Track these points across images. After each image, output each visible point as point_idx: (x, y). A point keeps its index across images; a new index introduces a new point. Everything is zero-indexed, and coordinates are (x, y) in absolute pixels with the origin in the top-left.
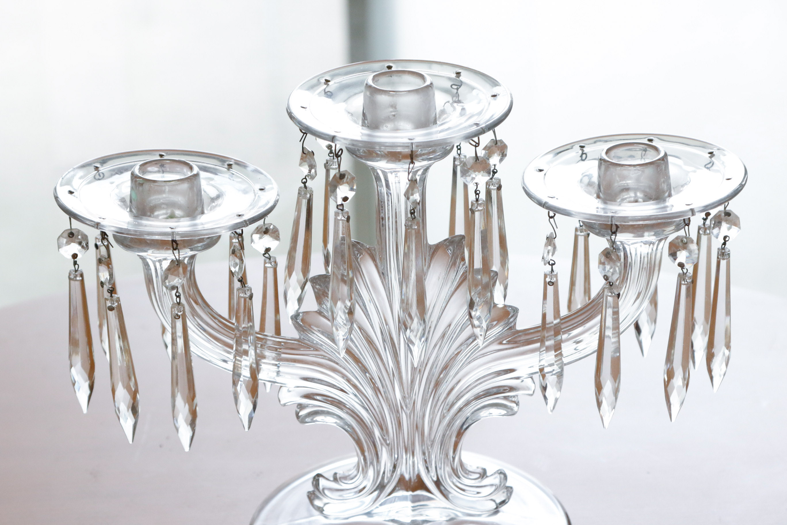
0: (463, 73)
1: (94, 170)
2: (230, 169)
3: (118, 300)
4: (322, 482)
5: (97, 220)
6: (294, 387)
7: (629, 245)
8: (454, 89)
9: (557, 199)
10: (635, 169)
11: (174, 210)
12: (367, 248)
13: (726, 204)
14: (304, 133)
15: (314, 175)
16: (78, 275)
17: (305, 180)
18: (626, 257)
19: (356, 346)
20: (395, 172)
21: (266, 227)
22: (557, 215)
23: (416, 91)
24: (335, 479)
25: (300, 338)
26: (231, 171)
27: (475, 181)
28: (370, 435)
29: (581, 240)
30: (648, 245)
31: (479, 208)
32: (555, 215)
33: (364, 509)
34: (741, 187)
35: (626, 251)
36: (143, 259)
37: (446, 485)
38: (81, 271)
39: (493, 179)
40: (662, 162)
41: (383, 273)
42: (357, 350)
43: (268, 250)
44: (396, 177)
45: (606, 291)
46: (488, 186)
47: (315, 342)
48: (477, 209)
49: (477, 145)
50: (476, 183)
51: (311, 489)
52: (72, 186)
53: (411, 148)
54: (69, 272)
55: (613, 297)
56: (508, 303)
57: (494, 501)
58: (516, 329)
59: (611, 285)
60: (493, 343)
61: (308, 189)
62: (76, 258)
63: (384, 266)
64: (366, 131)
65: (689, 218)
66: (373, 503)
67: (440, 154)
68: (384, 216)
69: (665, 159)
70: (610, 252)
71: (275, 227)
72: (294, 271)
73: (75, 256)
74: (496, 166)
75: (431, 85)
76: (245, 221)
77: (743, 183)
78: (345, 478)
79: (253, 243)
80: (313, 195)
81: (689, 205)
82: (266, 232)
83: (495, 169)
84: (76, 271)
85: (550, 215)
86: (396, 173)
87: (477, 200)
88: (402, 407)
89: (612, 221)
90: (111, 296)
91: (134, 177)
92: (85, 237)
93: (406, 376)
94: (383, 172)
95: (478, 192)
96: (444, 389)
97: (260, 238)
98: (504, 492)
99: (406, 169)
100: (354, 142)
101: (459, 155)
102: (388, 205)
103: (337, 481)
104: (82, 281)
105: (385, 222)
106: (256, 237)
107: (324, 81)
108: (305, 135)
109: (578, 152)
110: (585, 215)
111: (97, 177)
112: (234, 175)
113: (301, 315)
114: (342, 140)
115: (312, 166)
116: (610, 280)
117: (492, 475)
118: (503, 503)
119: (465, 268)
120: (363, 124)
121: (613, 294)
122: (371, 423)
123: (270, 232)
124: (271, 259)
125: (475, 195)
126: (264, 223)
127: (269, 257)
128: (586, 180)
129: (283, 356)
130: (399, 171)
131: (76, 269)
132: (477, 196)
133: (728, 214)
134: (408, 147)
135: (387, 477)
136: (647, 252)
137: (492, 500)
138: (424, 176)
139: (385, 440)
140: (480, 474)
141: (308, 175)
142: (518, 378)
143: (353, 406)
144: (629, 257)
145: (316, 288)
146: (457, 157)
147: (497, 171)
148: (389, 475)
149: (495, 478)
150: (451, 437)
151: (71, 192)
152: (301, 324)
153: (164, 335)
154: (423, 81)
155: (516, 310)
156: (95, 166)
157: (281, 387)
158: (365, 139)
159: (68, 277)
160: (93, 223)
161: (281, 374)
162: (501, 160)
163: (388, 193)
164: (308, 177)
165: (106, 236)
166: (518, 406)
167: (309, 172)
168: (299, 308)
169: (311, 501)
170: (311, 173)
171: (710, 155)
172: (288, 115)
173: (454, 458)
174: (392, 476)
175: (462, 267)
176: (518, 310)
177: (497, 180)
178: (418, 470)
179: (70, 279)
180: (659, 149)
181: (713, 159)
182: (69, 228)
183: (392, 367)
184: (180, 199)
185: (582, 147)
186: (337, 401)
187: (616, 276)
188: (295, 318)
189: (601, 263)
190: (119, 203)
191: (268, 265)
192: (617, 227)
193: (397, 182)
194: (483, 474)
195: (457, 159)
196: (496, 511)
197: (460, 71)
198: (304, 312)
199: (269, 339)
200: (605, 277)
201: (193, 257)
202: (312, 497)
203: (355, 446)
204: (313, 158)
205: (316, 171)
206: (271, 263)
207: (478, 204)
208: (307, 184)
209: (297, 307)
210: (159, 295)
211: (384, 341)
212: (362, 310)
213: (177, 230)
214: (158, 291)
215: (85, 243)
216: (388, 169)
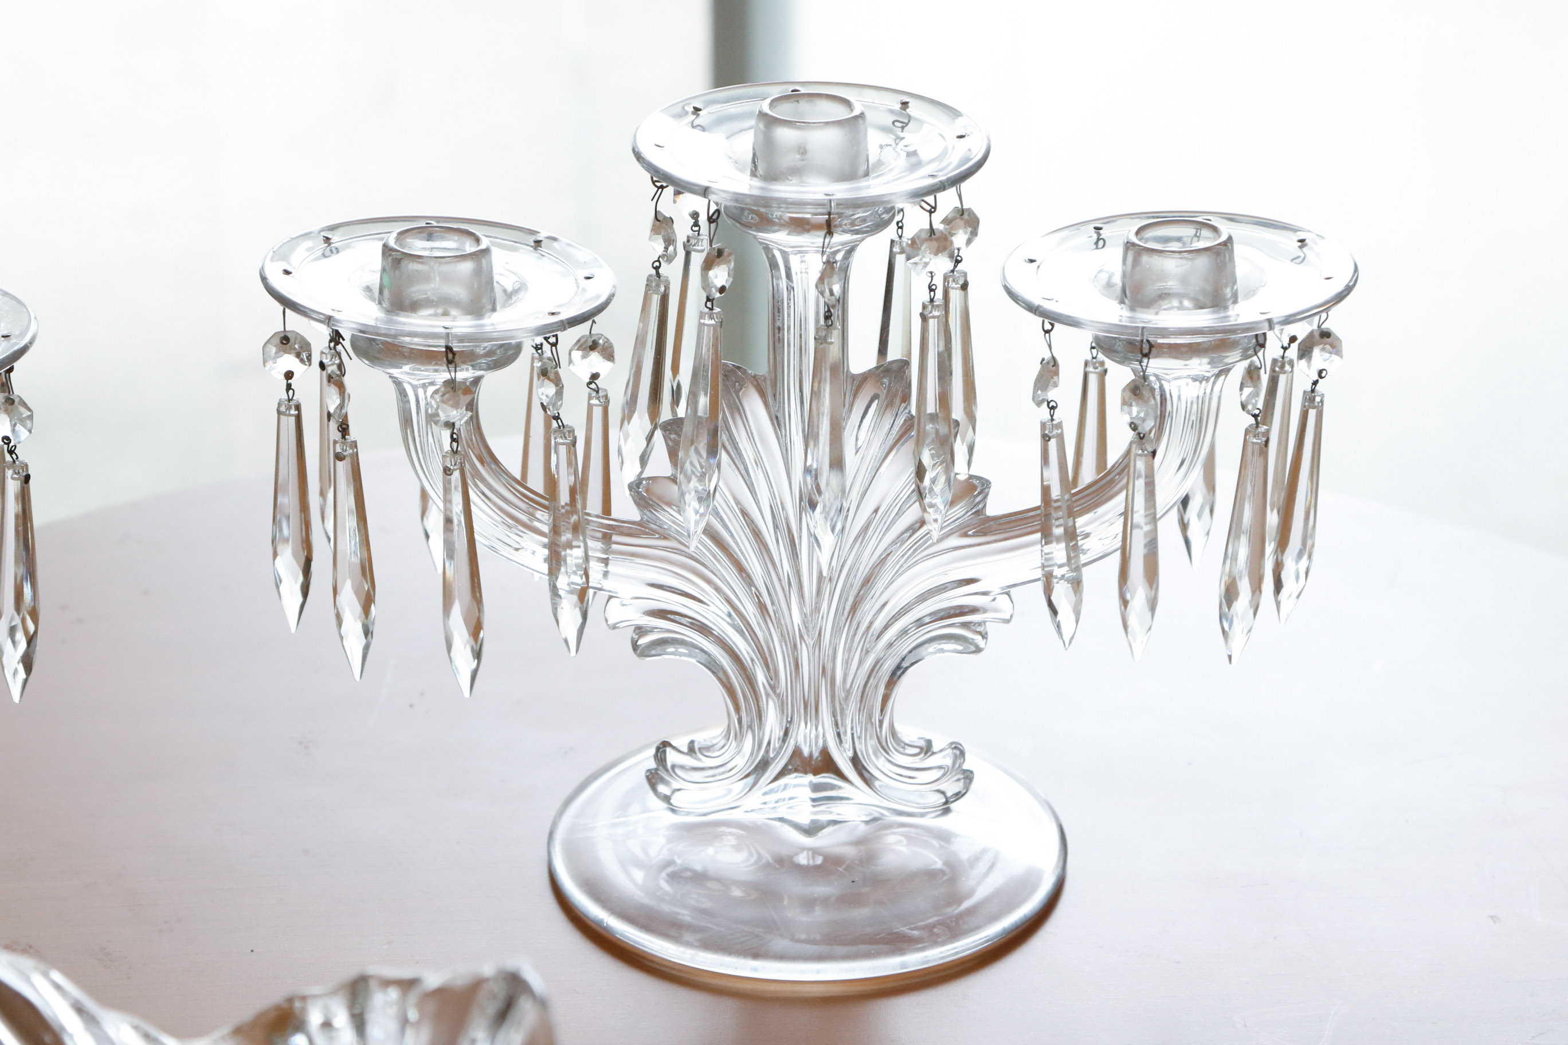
0: (913, 103)
1: (323, 242)
2: (539, 248)
3: (354, 444)
4: (671, 757)
5: (329, 313)
6: (631, 599)
7: (1169, 382)
8: (897, 127)
9: (1057, 301)
10: (1180, 256)
11: (449, 309)
12: (752, 376)
13: (1324, 315)
14: (659, 188)
15: (673, 254)
16: (293, 407)
17: (657, 264)
18: (1164, 401)
19: (732, 536)
20: (800, 252)
21: (592, 339)
22: (1057, 325)
23: (839, 123)
24: (691, 750)
25: (642, 520)
26: (540, 251)
27: (929, 268)
28: (750, 680)
29: (1093, 380)
30: (1197, 383)
31: (936, 313)
32: (1052, 325)
33: (733, 799)
34: (1348, 290)
35: (1164, 391)
36: (398, 383)
37: (869, 766)
38: (297, 401)
39: (955, 273)
40: (1224, 248)
41: (777, 417)
42: (734, 542)
43: (595, 377)
44: (802, 262)
45: (1134, 446)
46: (946, 283)
47: (666, 527)
48: (931, 315)
49: (933, 210)
50: (931, 273)
51: (652, 764)
52: (289, 263)
53: (829, 207)
54: (278, 401)
55: (1146, 455)
56: (973, 472)
57: (943, 793)
58: (986, 515)
59: (1141, 437)
60: (950, 534)
61: (661, 278)
62: (291, 378)
63: (779, 406)
64: (756, 183)
65: (1265, 334)
66: (750, 790)
67: (870, 225)
68: (781, 325)
69: (1229, 244)
70: (1139, 386)
71: (607, 341)
72: (636, 412)
73: (289, 375)
74: (960, 252)
75: (861, 115)
76: (562, 321)
77: (1351, 284)
78: (705, 749)
79: (571, 365)
80: (669, 288)
81: (1265, 313)
82: (594, 346)
83: (958, 256)
84: (289, 400)
85: (1046, 329)
86: (802, 255)
87: (932, 300)
88: (801, 636)
89: (1142, 335)
90: (343, 437)
91: (387, 250)
92: (306, 346)
93: (809, 587)
94: (783, 253)
95: (934, 287)
96: (868, 608)
97: (584, 357)
98: (958, 780)
99: (818, 247)
100: (738, 197)
101: (900, 237)
102: (789, 307)
103: (695, 752)
104: (298, 419)
105: (783, 335)
106: (577, 355)
107: (693, 109)
108: (660, 190)
109: (1091, 237)
110: (1101, 325)
111: (328, 252)
112: (544, 257)
113: (644, 482)
114: (721, 193)
115: (669, 241)
116: (1140, 429)
117: (941, 751)
118: (959, 796)
119: (908, 414)
120: (754, 174)
121: (1146, 452)
122: (752, 660)
123: (600, 348)
124: (600, 392)
125: (928, 291)
126: (590, 333)
127: (596, 389)
128: (1104, 277)
129: (614, 546)
130: (806, 252)
131: (290, 397)
132: (932, 293)
133: (1326, 335)
134: (824, 205)
135: (774, 749)
136: (1197, 396)
137: (939, 791)
138: (847, 262)
139: (773, 688)
140: (921, 748)
141: (664, 255)
142: (985, 593)
143: (723, 632)
144: (1168, 400)
145: (670, 439)
146: (897, 239)
147: (962, 260)
148: (777, 745)
149: (944, 757)
150: (876, 687)
151: (287, 272)
152: (645, 494)
153: (425, 519)
154: (849, 110)
155: (986, 484)
156: (324, 237)
157: (610, 597)
158: (755, 192)
159: (276, 410)
160: (321, 316)
161: (610, 576)
162: (969, 242)
163: (789, 288)
164: (663, 258)
165: (341, 340)
166: (985, 640)
167: (664, 251)
168: (641, 473)
169: (653, 787)
170: (668, 252)
171: (1300, 244)
172: (635, 156)
173: (881, 722)
174: (781, 748)
175: (903, 411)
176: (990, 483)
177: (962, 273)
178: (825, 742)
179: (279, 412)
180: (1220, 230)
181: (1304, 249)
182: (283, 330)
183: (787, 571)
184: (460, 292)
185: (1098, 229)
186: (698, 623)
187: (1150, 424)
188: (635, 487)
189: (1125, 403)
190: (363, 293)
191: (594, 402)
192: (1151, 346)
193: (804, 271)
194: (927, 749)
195: (897, 242)
196: (946, 810)
197: (907, 100)
198: (649, 478)
199: (593, 521)
200: (1133, 426)
201: (477, 381)
202: (653, 779)
203: (723, 696)
204: (672, 228)
205: (675, 249)
206: (598, 398)
207: (933, 306)
208: (661, 271)
209: (640, 470)
210: (420, 442)
211: (776, 527)
212: (742, 477)
213: (454, 331)
214: (420, 436)
215: (306, 354)
216: (790, 247)
